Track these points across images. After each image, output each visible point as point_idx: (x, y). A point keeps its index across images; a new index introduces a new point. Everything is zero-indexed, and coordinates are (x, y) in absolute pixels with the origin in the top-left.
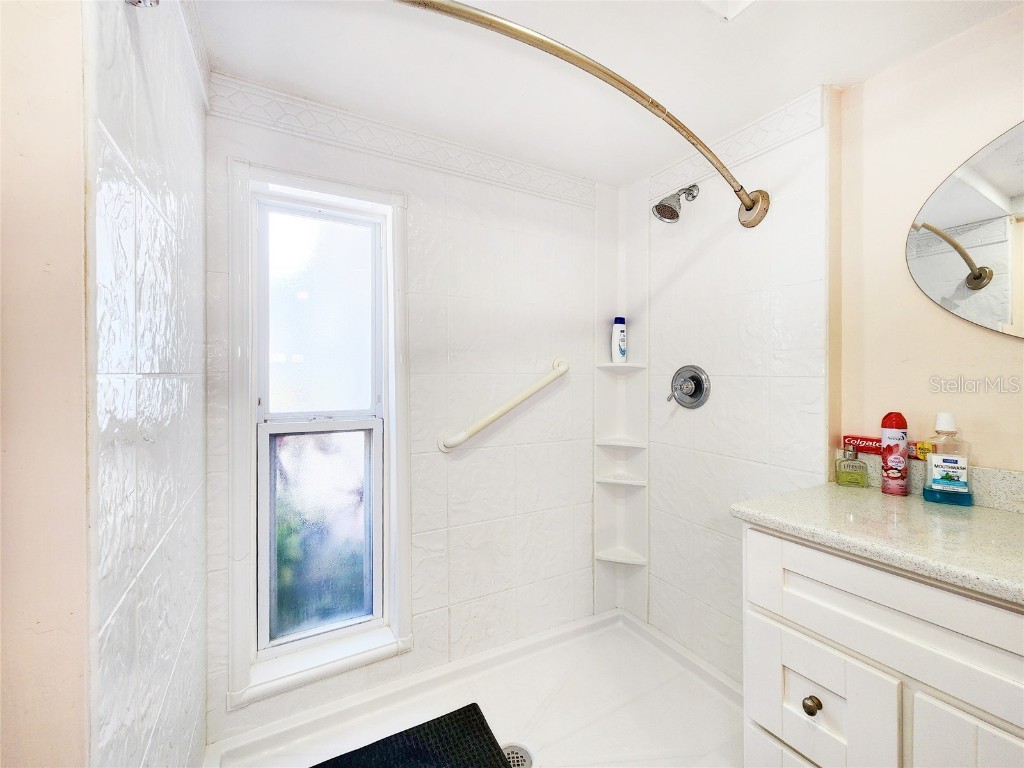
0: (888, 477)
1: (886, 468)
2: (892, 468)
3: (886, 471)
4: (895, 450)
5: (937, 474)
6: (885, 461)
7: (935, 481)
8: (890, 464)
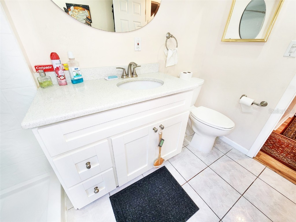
0: (60, 79)
1: (59, 76)
2: (61, 76)
3: (59, 77)
4: (60, 68)
5: (75, 74)
6: (57, 73)
7: (74, 77)
8: (60, 74)
